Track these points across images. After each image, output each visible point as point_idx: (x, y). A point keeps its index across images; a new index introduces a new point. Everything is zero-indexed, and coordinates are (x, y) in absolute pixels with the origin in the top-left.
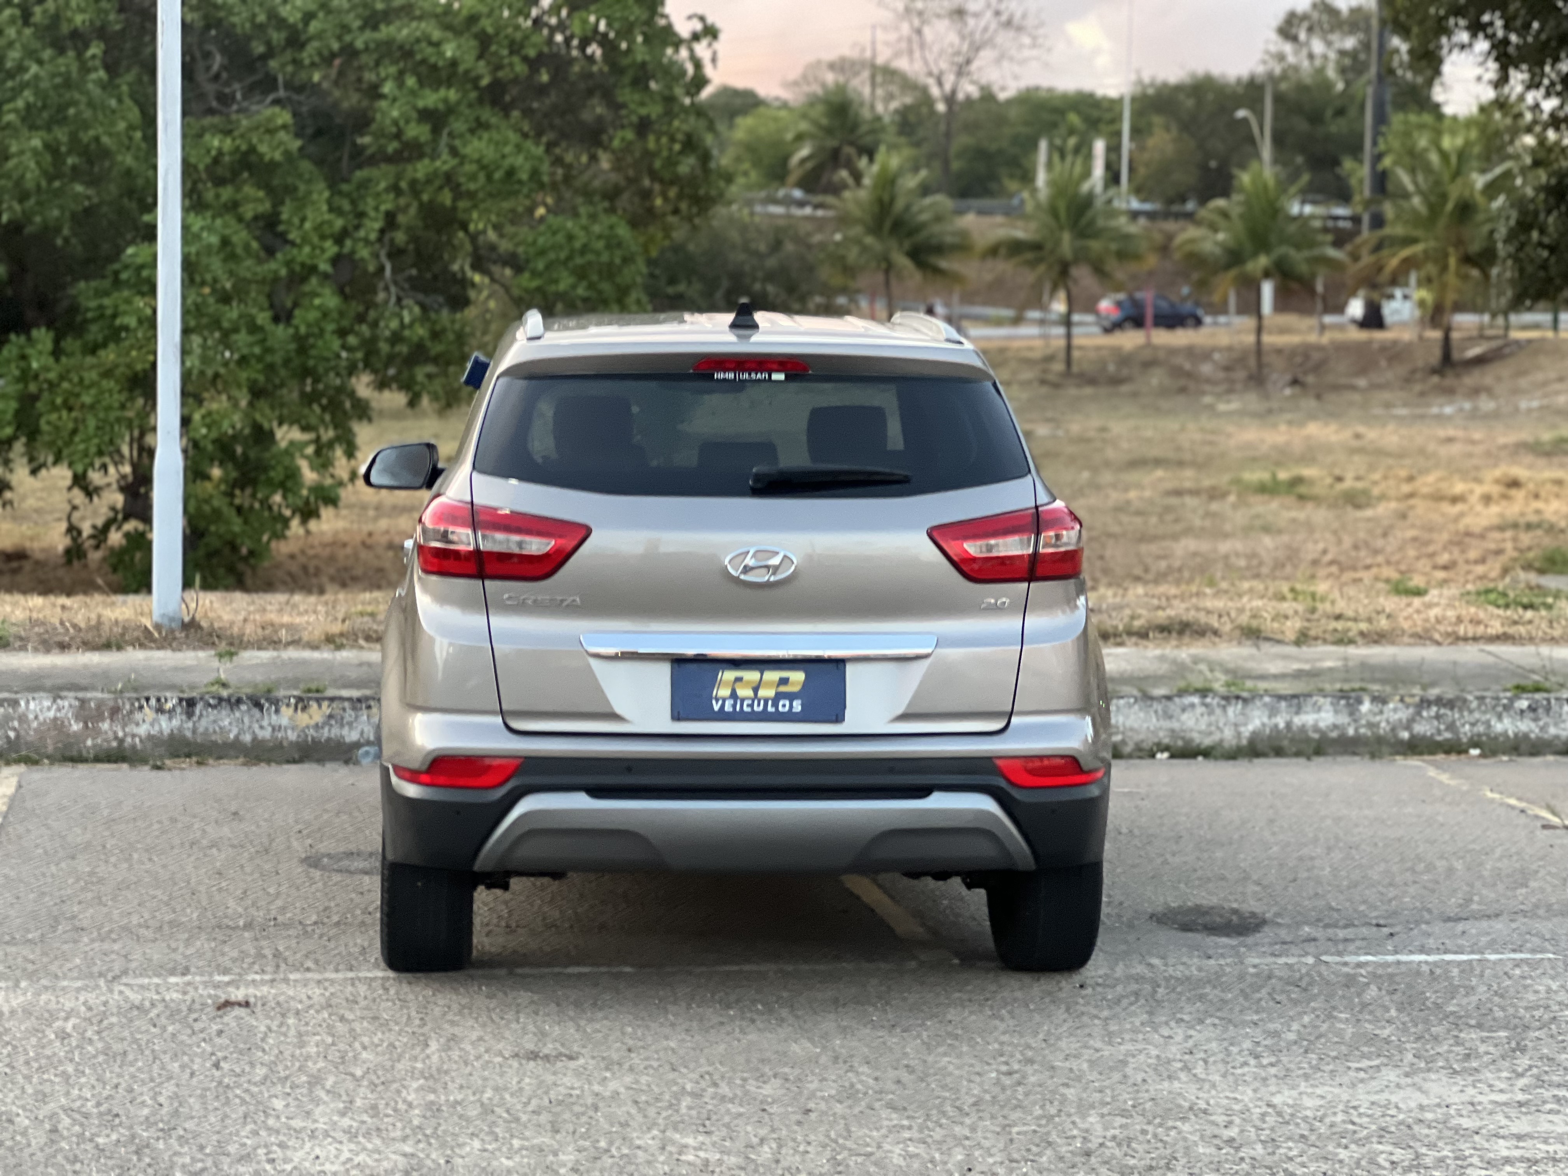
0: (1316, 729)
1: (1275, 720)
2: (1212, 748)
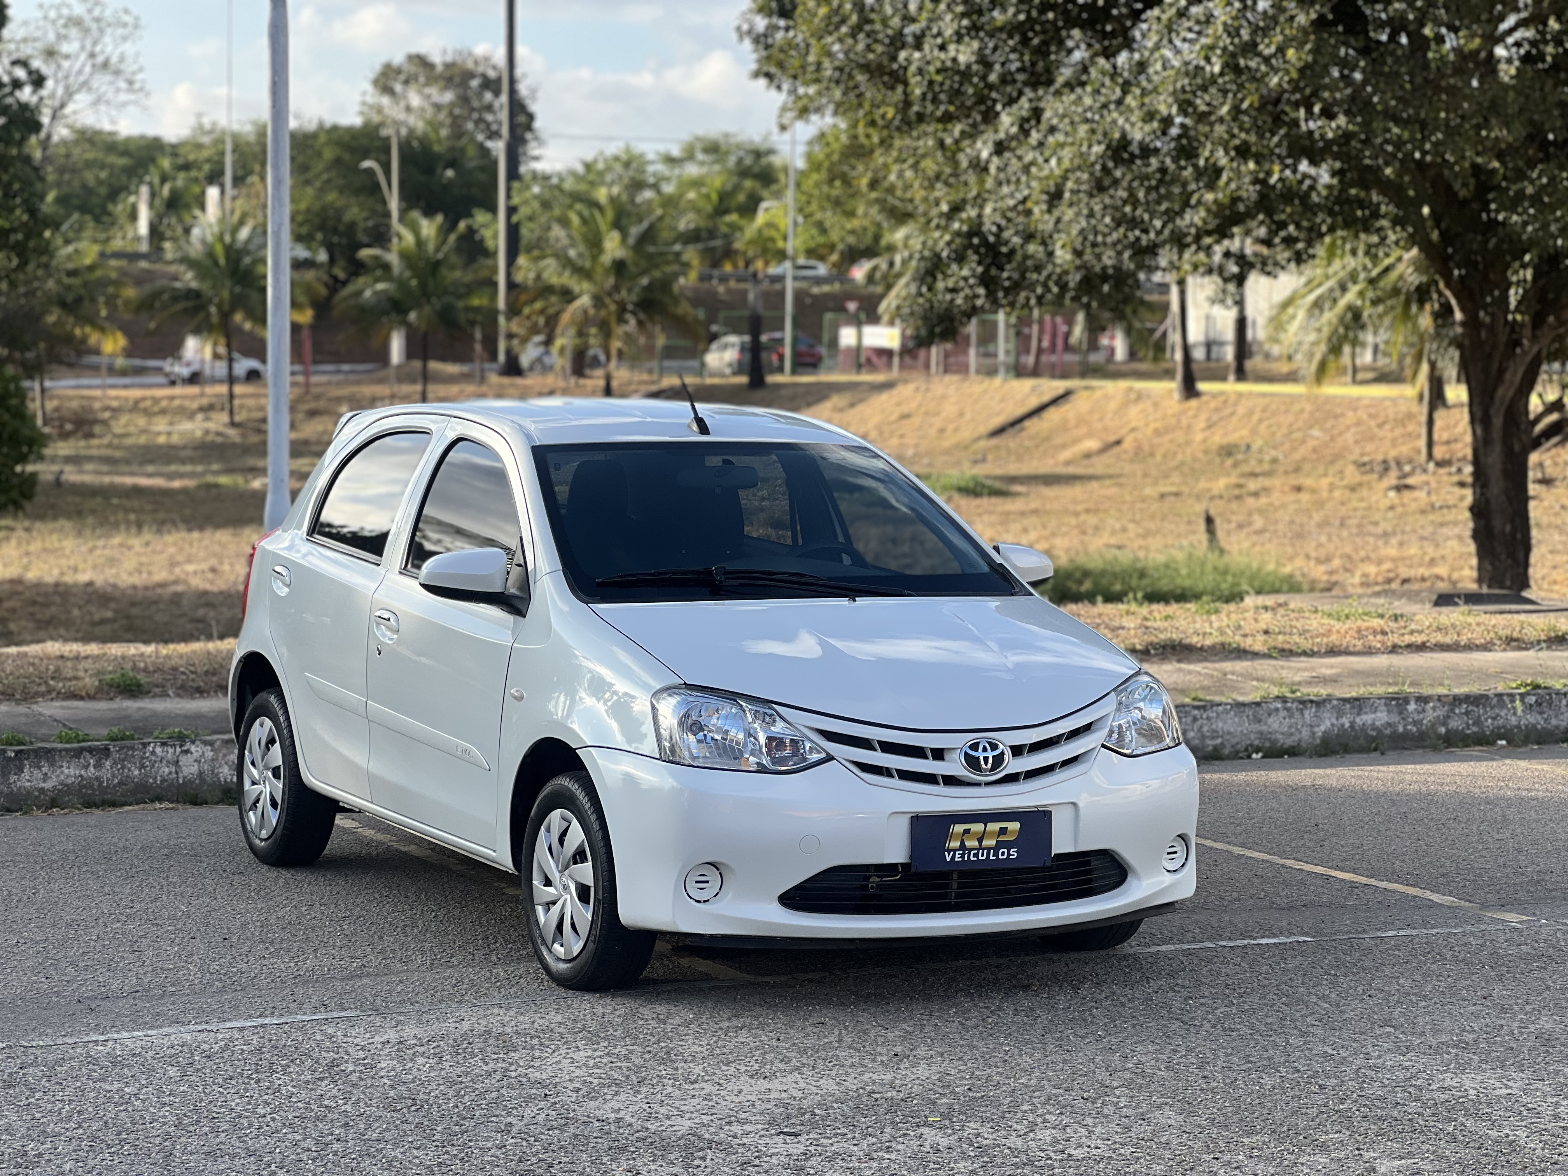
0: (1374, 727)
1: (1341, 721)
2: (1293, 747)
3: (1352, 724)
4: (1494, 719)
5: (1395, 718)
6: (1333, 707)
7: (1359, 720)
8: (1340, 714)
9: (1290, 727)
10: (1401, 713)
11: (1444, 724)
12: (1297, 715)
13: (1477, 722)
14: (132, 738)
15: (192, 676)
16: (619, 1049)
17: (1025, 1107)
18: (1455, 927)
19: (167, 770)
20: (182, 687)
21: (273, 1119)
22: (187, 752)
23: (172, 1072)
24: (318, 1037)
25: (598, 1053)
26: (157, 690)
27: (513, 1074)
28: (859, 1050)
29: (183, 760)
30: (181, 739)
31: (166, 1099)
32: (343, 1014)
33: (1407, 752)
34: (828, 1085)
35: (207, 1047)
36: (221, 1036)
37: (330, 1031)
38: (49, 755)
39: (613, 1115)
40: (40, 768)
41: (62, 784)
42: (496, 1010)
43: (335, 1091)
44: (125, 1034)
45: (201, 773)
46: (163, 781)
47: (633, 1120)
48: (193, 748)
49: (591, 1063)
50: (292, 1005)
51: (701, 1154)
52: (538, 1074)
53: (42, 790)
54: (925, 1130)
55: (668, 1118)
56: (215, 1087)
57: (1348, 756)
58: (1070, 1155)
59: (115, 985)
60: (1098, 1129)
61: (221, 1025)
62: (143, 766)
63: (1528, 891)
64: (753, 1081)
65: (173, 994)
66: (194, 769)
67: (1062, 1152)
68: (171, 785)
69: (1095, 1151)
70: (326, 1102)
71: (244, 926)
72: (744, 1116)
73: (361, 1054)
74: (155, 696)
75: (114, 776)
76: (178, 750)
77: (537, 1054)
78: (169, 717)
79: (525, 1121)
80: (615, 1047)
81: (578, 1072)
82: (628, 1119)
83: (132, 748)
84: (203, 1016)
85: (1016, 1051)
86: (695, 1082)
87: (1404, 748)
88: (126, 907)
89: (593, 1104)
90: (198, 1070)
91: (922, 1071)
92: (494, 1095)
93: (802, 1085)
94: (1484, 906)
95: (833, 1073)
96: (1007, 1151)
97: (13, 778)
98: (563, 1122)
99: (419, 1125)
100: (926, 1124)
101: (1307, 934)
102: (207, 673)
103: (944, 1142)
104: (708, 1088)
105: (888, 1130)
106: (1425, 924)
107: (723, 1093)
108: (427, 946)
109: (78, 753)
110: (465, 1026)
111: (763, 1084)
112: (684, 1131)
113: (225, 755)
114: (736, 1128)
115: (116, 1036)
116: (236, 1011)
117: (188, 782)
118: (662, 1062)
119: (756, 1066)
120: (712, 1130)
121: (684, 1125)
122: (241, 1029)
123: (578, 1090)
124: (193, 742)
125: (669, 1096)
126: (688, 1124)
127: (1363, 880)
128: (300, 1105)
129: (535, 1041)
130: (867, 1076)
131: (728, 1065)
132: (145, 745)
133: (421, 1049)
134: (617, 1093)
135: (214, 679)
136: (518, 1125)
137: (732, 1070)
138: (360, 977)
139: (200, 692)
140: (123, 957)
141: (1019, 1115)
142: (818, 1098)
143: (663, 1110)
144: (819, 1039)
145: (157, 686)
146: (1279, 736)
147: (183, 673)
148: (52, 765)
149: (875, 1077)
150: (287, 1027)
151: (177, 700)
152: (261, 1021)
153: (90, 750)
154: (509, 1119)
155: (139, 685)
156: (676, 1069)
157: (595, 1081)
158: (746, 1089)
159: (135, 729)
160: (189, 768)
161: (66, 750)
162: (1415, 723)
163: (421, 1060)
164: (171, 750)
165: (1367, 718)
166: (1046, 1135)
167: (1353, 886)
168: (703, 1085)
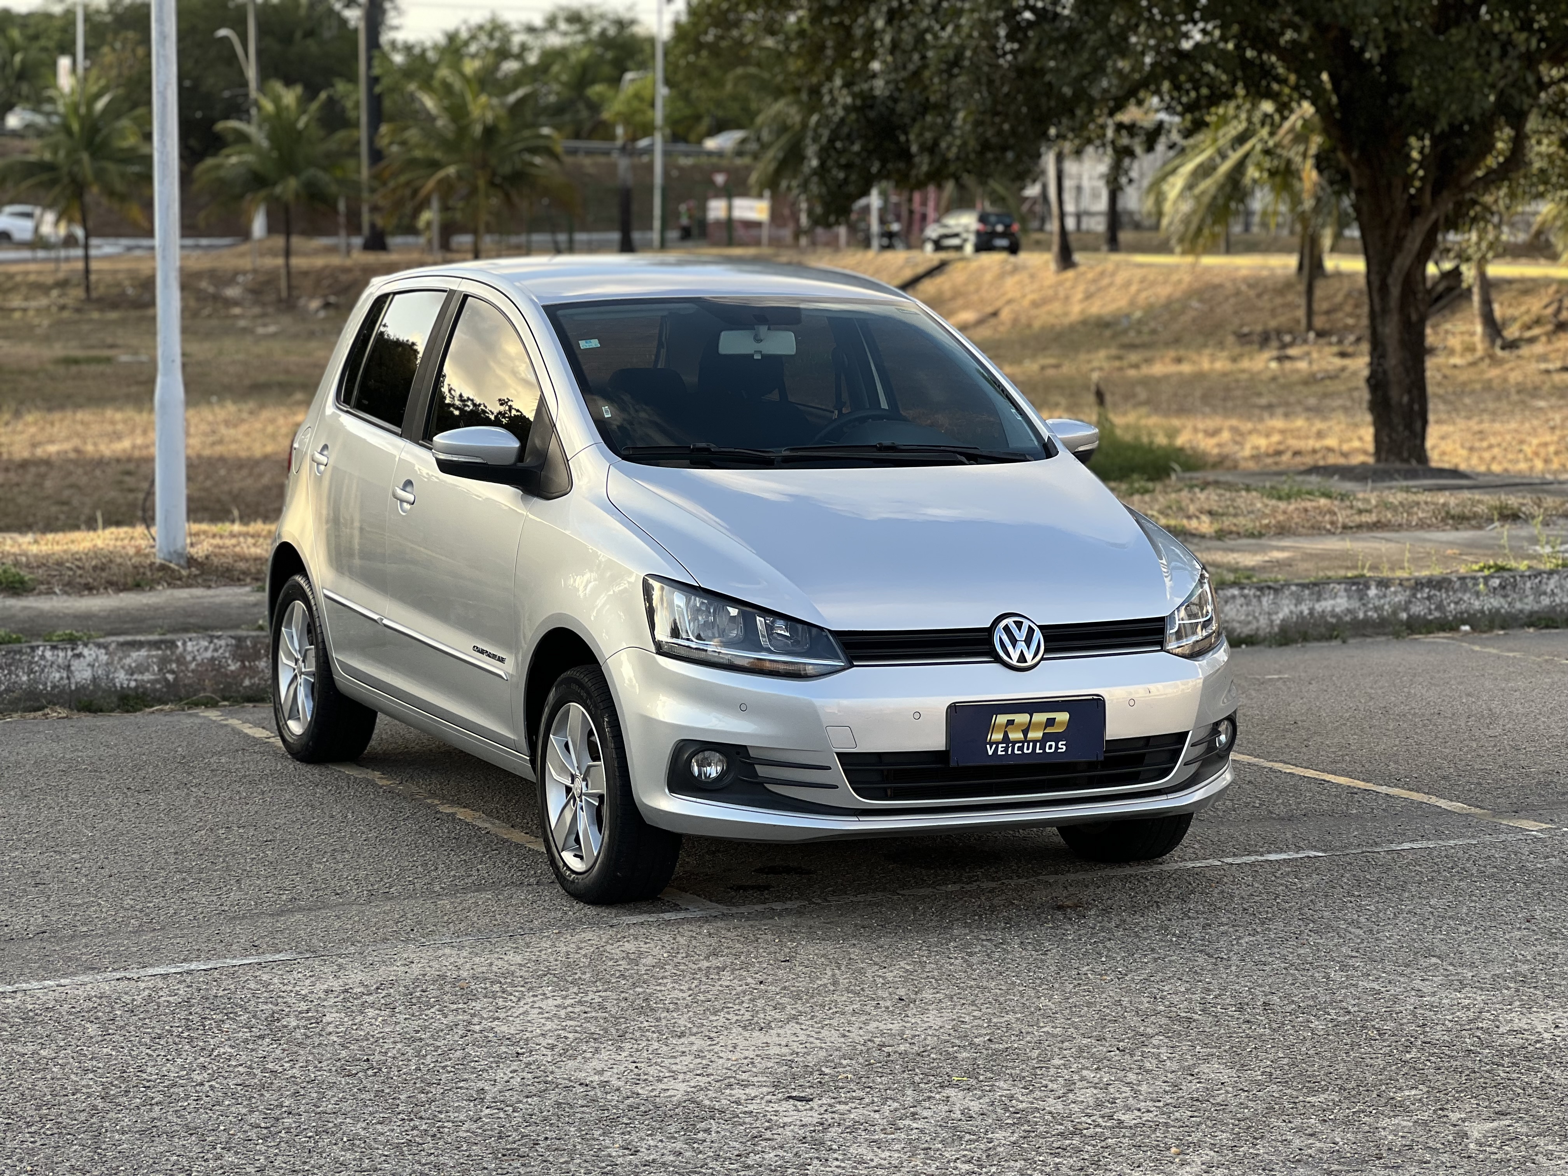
0: (1333, 614)
1: (1299, 608)
2: (1251, 636)
3: (1312, 611)
4: (1456, 603)
5: (1355, 604)
6: (1292, 594)
7: (1319, 607)
8: (1299, 601)
9: (1247, 615)
10: (1361, 599)
11: (1406, 609)
12: (1254, 601)
13: (1440, 607)
14: (18, 641)
15: (79, 572)
16: (591, 995)
17: (1057, 1061)
18: (1473, 837)
19: (58, 675)
20: (69, 584)
21: (212, 1088)
22: (79, 656)
23: (92, 1029)
24: (252, 985)
25: (568, 1002)
26: (43, 587)
27: (477, 1028)
28: (858, 994)
29: (76, 664)
30: (72, 641)
31: (88, 1064)
32: (277, 957)
33: (1369, 640)
34: (832, 1036)
35: (127, 998)
36: (142, 985)
37: (265, 977)
39: (596, 1078)
42: (447, 951)
43: (278, 1052)
44: (35, 984)
45: (94, 679)
46: (54, 687)
47: (621, 1084)
48: (86, 652)
49: (563, 1013)
50: (219, 947)
51: (703, 1125)
52: (504, 1028)
54: (950, 1092)
55: (660, 1080)
56: (143, 1048)
57: (1309, 645)
58: (1121, 1122)
59: (18, 924)
60: (1144, 1088)
61: (142, 972)
62: (31, 671)
63: (1540, 795)
64: (747, 1034)
65: (85, 936)
66: (88, 674)
67: (1111, 1117)
68: (62, 691)
69: (1147, 1117)
70: (270, 1066)
71: (157, 852)
72: (744, 1076)
73: (303, 1006)
74: (40, 593)
76: (70, 653)
77: (500, 1002)
78: (57, 617)
79: (499, 1087)
80: (586, 993)
81: (549, 1025)
82: (615, 1082)
83: (20, 652)
84: (121, 960)
85: (1032, 993)
86: (682, 1035)
87: (1364, 635)
88: (23, 832)
89: (571, 1064)
90: (122, 1028)
91: (933, 1019)
92: (459, 1054)
93: (802, 1038)
94: (1497, 812)
95: (835, 1022)
96: (1048, 1117)
98: (542, 1086)
99: (378, 1093)
100: (950, 1085)
101: (1314, 848)
102: (95, 568)
103: (975, 1107)
104: (699, 1043)
105: (909, 1092)
106: (1439, 835)
107: (717, 1048)
108: (362, 874)
110: (416, 970)
111: (759, 1037)
112: (679, 1096)
113: (120, 659)
114: (738, 1093)
115: (24, 986)
116: (156, 954)
117: (81, 688)
118: (641, 1011)
119: (748, 1016)
120: (711, 1094)
121: (679, 1089)
122: (165, 976)
123: (552, 1047)
124: (86, 645)
125: (656, 1052)
126: (682, 1087)
127: (1361, 784)
128: (240, 1069)
129: (496, 987)
130: (873, 1025)
131: (715, 1013)
132: (33, 649)
133: (370, 999)
134: (597, 1051)
135: (104, 575)
136: (492, 1092)
137: (720, 1020)
138: (291, 911)
139: (90, 589)
140: (25, 891)
141: (1052, 1071)
142: (823, 1054)
143: (652, 1071)
144: (812, 981)
145: (42, 583)
146: (1236, 625)
147: (70, 569)
149: (882, 1026)
150: (216, 974)
151: (65, 597)
152: (186, 966)
154: (480, 1085)
155: (22, 582)
156: (658, 1020)
157: (571, 1036)
158: (742, 1044)
159: (21, 631)
160: (82, 674)
162: (1376, 609)
163: (371, 1012)
164: (61, 654)
165: (1325, 605)
166: (1087, 1095)
167: (1352, 792)
168: (693, 1038)
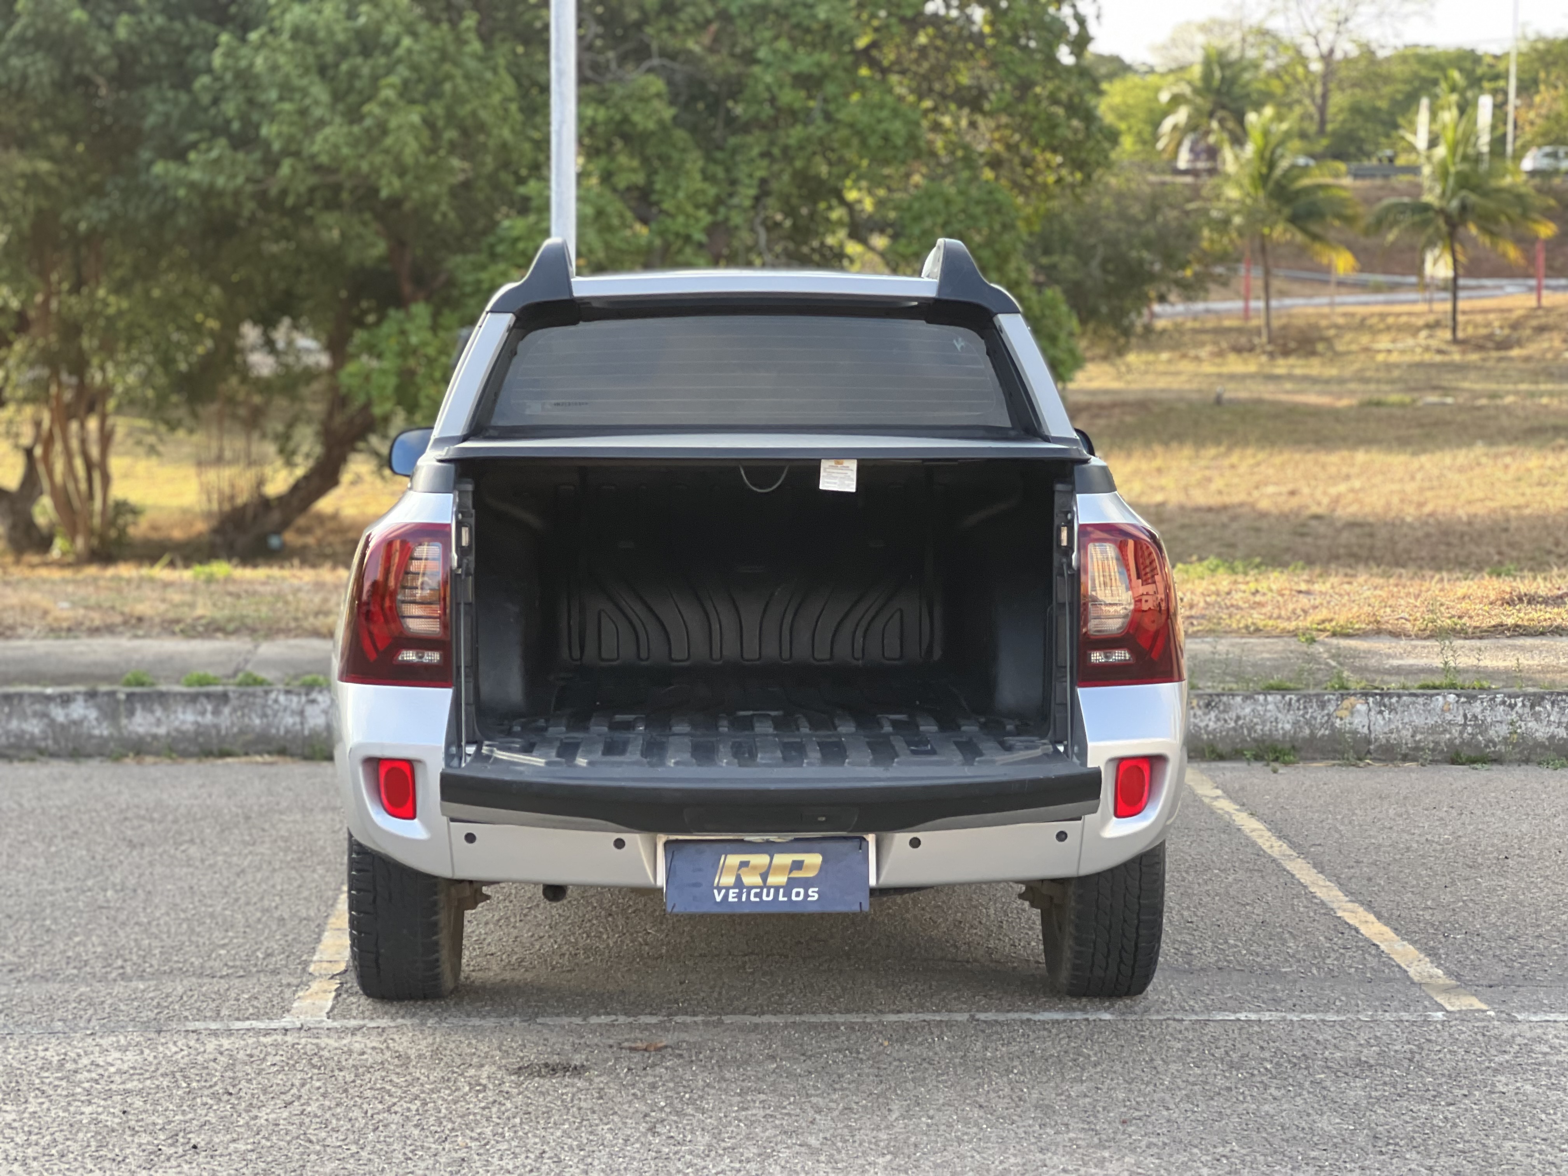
19: (291, 720)
22: (313, 701)
29: (310, 710)
38: (163, 698)
40: (152, 712)
41: (177, 730)
46: (287, 731)
48: (320, 698)
53: (155, 737)
62: (264, 715)
66: (321, 721)
68: (295, 737)
75: (233, 724)
83: (254, 695)
97: (124, 721)
109: (193, 698)
117: (314, 735)
148: (166, 709)
153: (208, 696)
160: (316, 720)
161: (183, 695)
164: (295, 699)
